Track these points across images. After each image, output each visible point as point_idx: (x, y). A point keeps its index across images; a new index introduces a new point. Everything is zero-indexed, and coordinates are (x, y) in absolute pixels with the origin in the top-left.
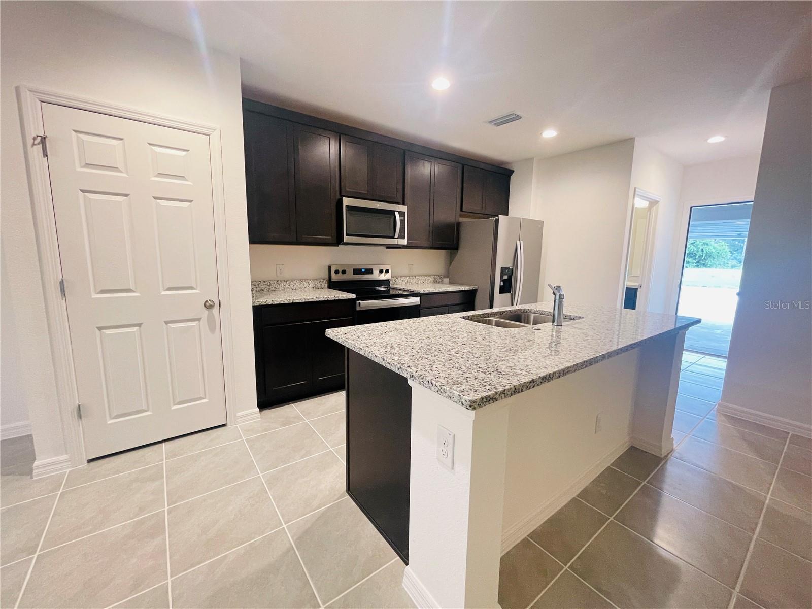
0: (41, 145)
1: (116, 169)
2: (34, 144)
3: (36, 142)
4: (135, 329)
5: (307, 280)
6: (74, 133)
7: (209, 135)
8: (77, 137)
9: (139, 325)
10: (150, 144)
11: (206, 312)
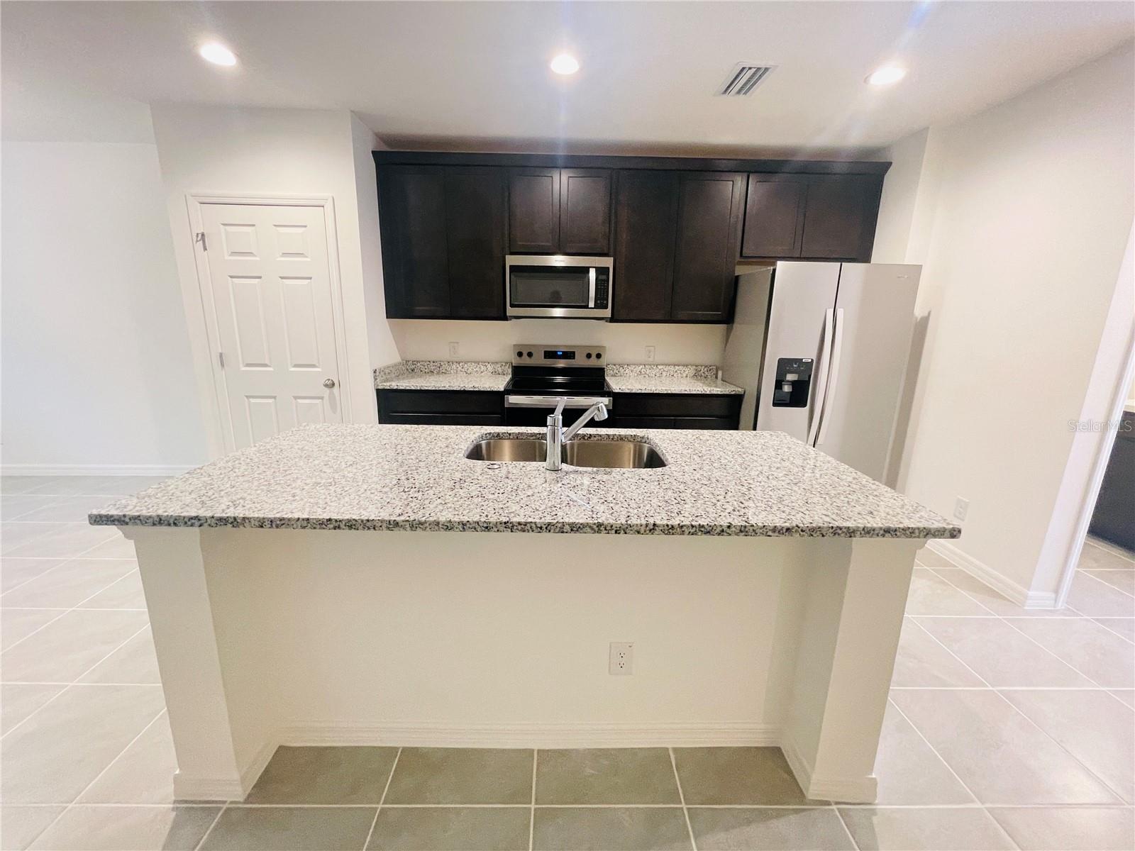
0: (201, 242)
1: (251, 254)
2: (197, 241)
3: (199, 239)
4: (271, 401)
5: (485, 362)
6: (222, 226)
7: (323, 206)
8: (225, 230)
9: (275, 398)
10: (275, 226)
11: (327, 390)
